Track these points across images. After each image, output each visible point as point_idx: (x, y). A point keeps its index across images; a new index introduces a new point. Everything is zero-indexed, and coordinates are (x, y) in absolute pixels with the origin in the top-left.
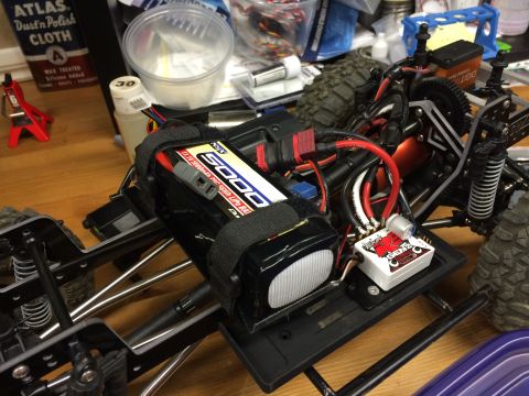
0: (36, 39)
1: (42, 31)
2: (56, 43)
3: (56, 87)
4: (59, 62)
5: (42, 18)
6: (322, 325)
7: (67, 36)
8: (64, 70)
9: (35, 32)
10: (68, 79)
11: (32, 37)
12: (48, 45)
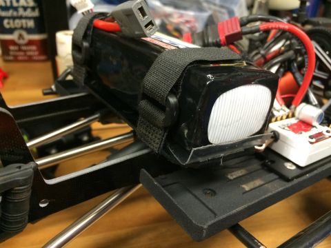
0: (9, 23)
1: (14, 18)
2: (22, 28)
3: (16, 60)
4: (21, 42)
5: (16, 9)
6: (247, 187)
7: (31, 24)
8: (24, 48)
9: (9, 18)
10: (25, 55)
11: (6, 22)
12: (16, 29)
